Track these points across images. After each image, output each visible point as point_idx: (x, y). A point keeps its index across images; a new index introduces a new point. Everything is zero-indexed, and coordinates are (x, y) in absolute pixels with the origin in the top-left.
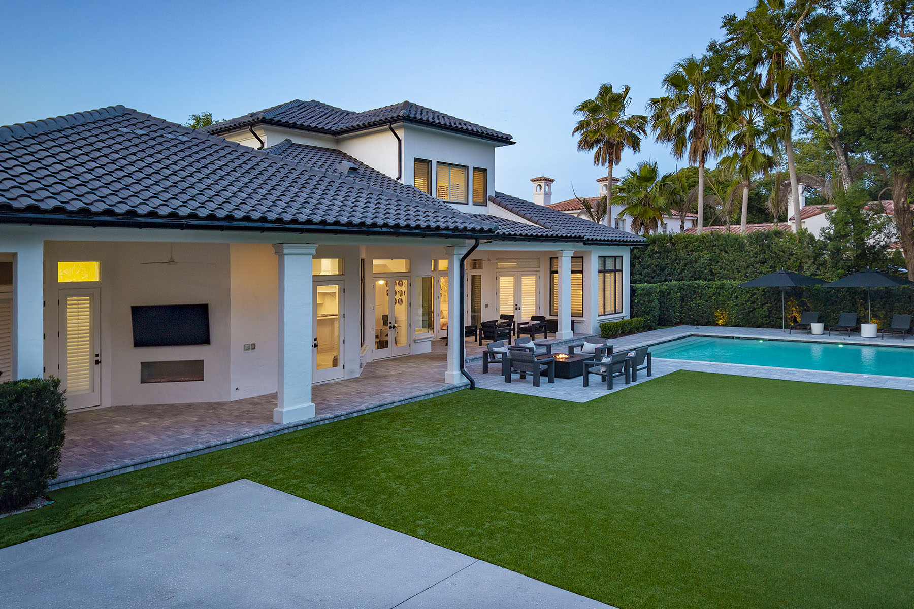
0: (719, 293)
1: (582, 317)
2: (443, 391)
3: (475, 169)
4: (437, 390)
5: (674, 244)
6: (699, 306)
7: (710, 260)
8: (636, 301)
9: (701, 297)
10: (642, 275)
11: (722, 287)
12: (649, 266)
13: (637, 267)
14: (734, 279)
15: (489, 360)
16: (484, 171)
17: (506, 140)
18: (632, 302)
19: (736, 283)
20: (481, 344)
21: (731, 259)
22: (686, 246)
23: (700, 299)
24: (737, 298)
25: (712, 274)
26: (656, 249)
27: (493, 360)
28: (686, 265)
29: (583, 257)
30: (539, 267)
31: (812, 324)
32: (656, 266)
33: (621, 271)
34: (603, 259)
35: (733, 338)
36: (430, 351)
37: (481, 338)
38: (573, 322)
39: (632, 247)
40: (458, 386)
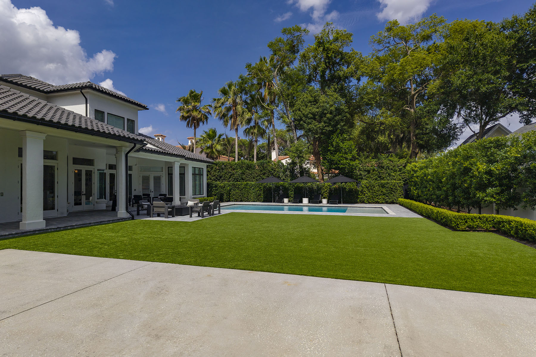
0: (246, 187)
1: (185, 195)
2: (117, 220)
3: (128, 120)
4: (114, 219)
5: (225, 166)
6: (237, 193)
7: (242, 173)
8: (210, 190)
10: (211, 180)
11: (247, 184)
12: (215, 175)
13: (209, 176)
16: (133, 121)
21: (250, 173)
23: (238, 190)
24: (253, 189)
25: (243, 179)
26: (217, 168)
28: (231, 175)
30: (162, 172)
33: (203, 175)
34: (194, 168)
36: (105, 209)
40: (125, 218)
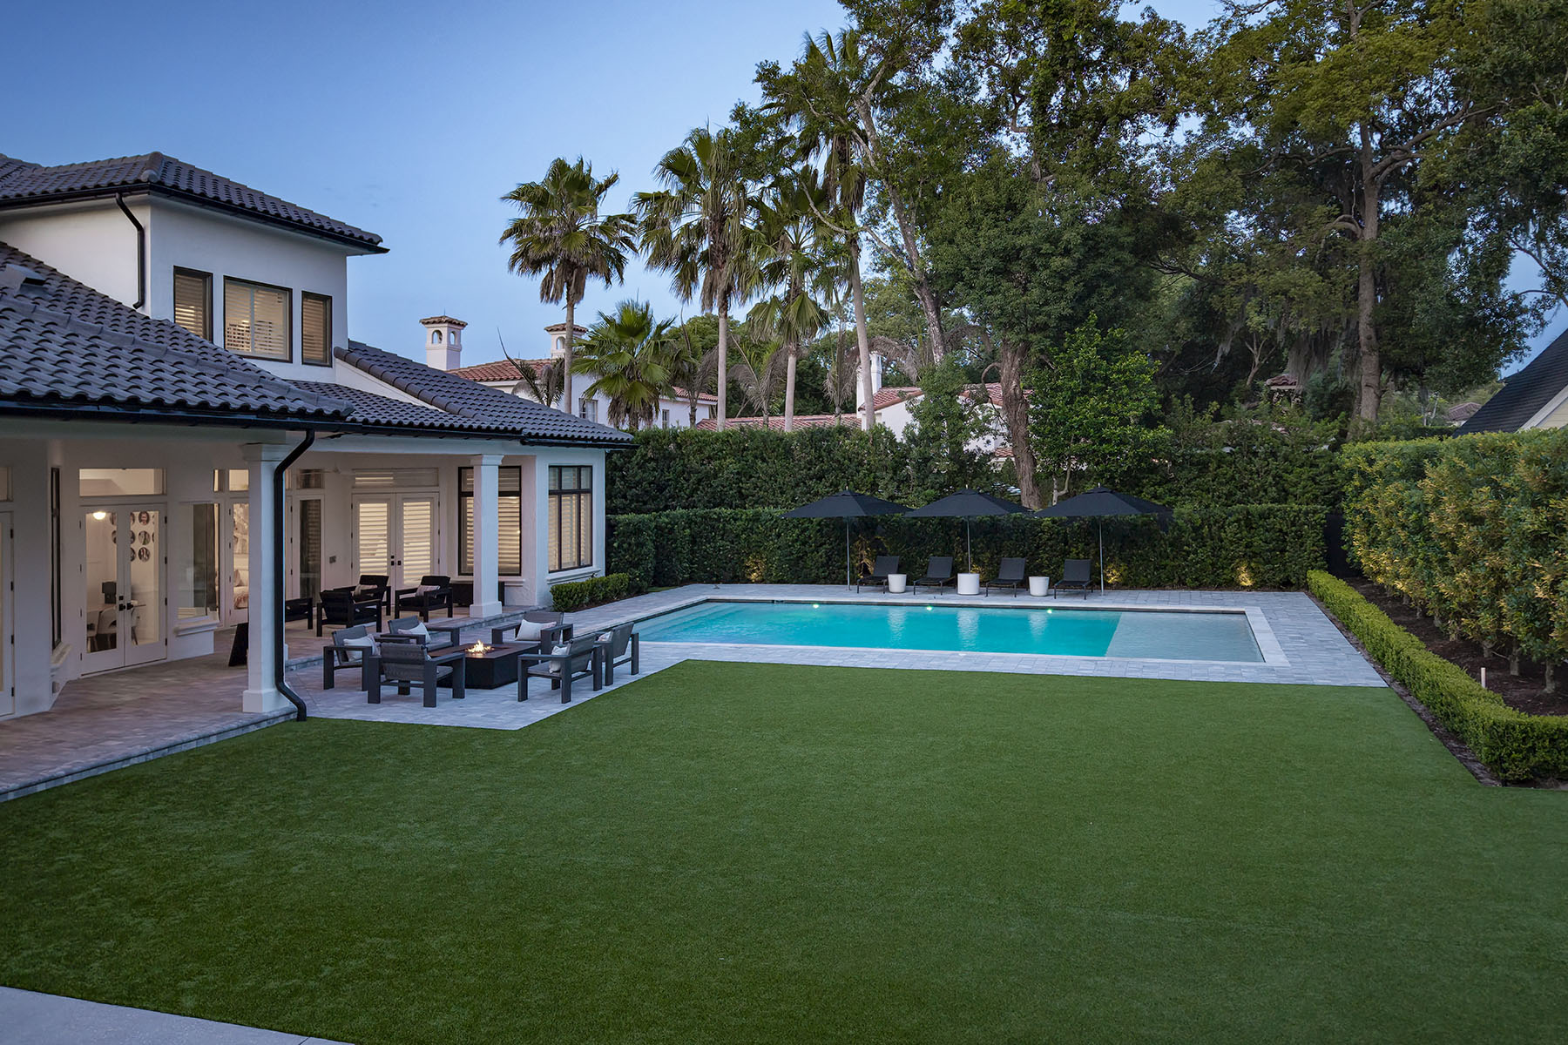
0: (752, 529)
1: (520, 575)
2: (238, 728)
3: (306, 295)
4: (226, 728)
5: (679, 446)
6: (720, 550)
7: (738, 473)
8: (615, 545)
9: (723, 535)
10: (626, 498)
11: (756, 518)
12: (639, 483)
13: (619, 484)
14: (776, 505)
15: (336, 663)
16: (326, 300)
17: (369, 245)
18: (608, 545)
19: (778, 512)
20: (320, 634)
21: (771, 471)
22: (700, 451)
23: (722, 539)
24: (779, 536)
25: (742, 497)
26: (650, 454)
27: (345, 664)
28: (699, 481)
29: (520, 467)
30: (438, 486)
31: (890, 576)
32: (650, 484)
33: (589, 491)
34: (557, 470)
35: (773, 602)
36: (212, 652)
37: (321, 623)
38: (502, 586)
39: (608, 450)
40: (270, 715)
